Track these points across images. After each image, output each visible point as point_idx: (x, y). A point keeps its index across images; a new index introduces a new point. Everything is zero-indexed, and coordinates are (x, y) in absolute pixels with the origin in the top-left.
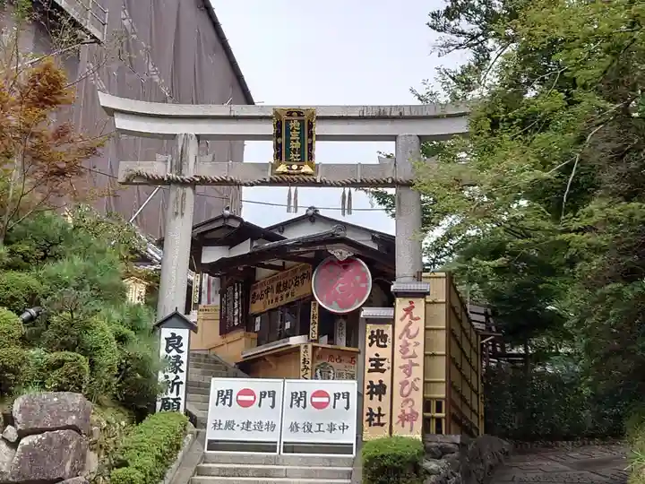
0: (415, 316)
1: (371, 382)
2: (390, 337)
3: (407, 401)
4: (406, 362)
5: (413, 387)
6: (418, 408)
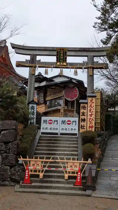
0: (93, 102)
1: (82, 118)
2: (87, 107)
3: (90, 123)
4: (91, 113)
5: (92, 119)
6: (94, 125)
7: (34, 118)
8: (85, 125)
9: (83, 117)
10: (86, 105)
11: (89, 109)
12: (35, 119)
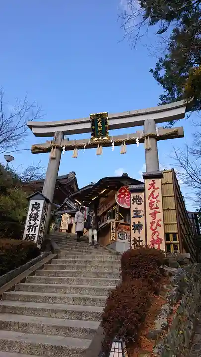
0: (156, 187)
1: (134, 223)
2: (143, 199)
3: (155, 232)
4: (153, 211)
5: (159, 225)
8: (143, 238)
9: (136, 220)
10: (142, 195)
11: (148, 202)
12: (37, 228)
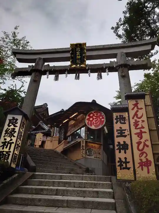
0: (139, 107)
1: (119, 143)
2: (127, 118)
3: (142, 154)
4: (138, 131)
5: (145, 145)
6: (151, 157)
7: (13, 143)
8: (129, 159)
9: (121, 140)
10: (126, 115)
11: (132, 121)
12: (13, 145)
